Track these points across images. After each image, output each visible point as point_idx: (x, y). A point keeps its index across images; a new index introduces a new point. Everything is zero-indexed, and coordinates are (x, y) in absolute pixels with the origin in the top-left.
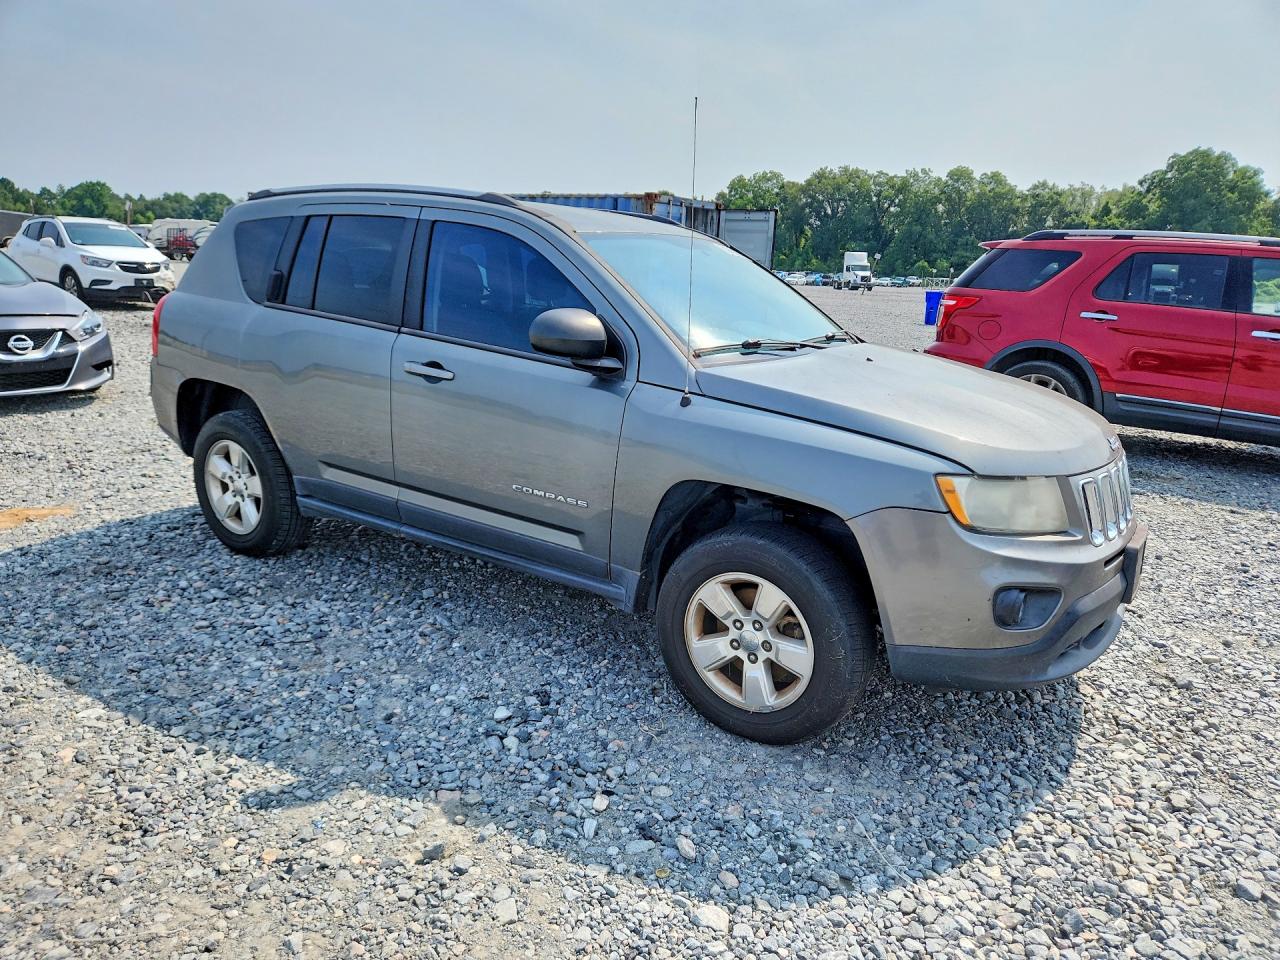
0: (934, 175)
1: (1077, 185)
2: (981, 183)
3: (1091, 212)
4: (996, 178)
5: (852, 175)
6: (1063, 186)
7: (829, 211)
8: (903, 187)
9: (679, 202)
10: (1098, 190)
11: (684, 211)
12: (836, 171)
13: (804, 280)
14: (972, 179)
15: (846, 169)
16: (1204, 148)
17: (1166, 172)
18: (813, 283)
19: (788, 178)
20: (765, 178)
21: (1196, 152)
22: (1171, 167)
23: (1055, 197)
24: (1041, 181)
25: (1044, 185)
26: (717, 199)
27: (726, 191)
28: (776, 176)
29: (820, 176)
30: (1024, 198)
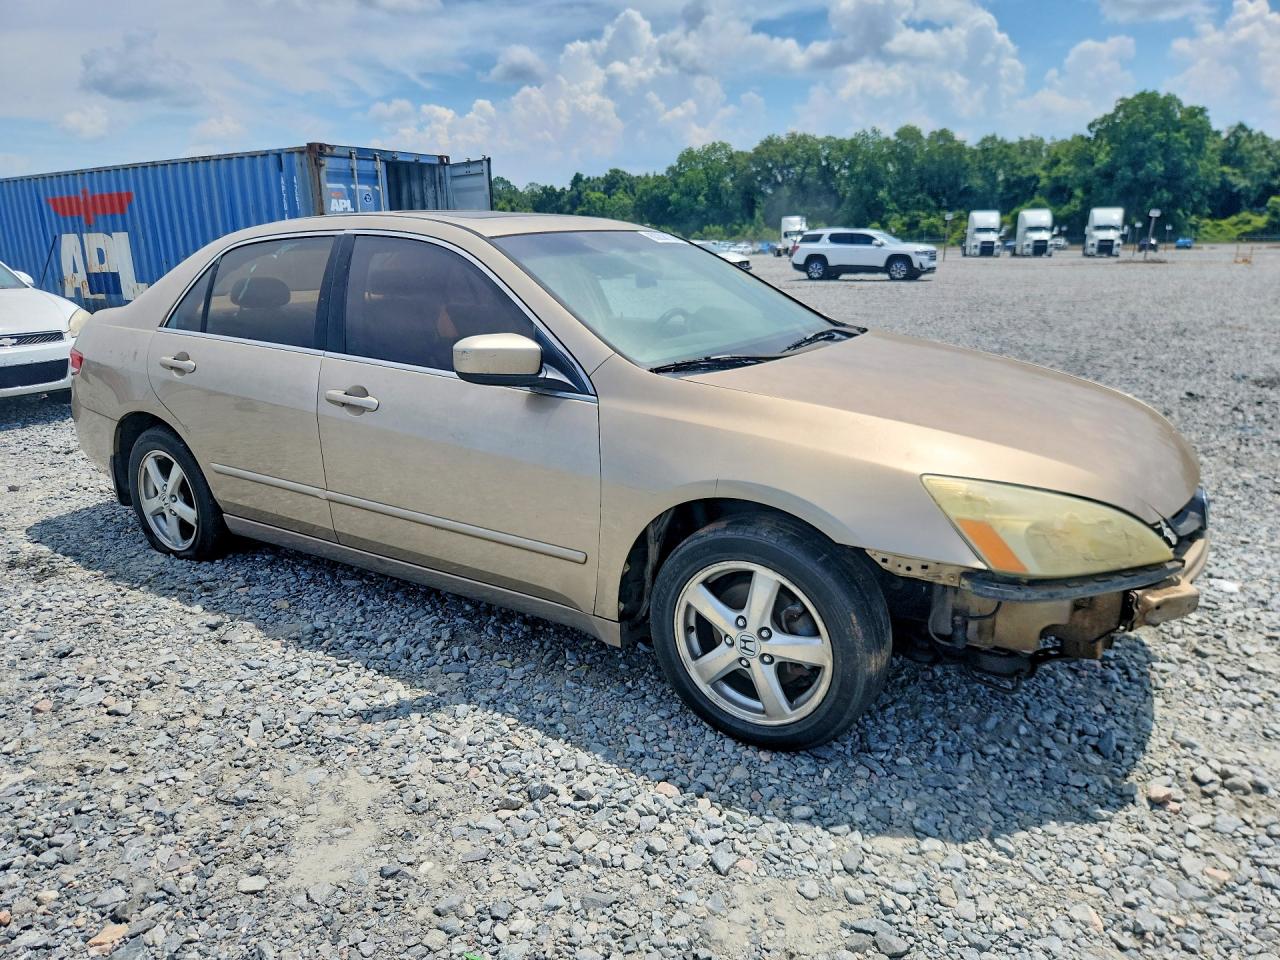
0: (884, 135)
1: (1027, 137)
2: (930, 140)
3: (1042, 164)
4: (944, 135)
5: (800, 141)
6: (1012, 138)
7: (780, 179)
8: (851, 150)
9: (365, 154)
10: (1048, 141)
11: (380, 167)
12: (784, 138)
13: (750, 249)
14: (921, 137)
15: (793, 136)
16: (1150, 90)
17: (1113, 116)
18: (761, 252)
19: (736, 147)
20: (714, 148)
21: (1142, 95)
22: (1118, 109)
23: (1005, 150)
24: (990, 135)
25: (993, 138)
26: (667, 173)
27: (676, 164)
28: (724, 146)
29: (768, 143)
30: (974, 153)
